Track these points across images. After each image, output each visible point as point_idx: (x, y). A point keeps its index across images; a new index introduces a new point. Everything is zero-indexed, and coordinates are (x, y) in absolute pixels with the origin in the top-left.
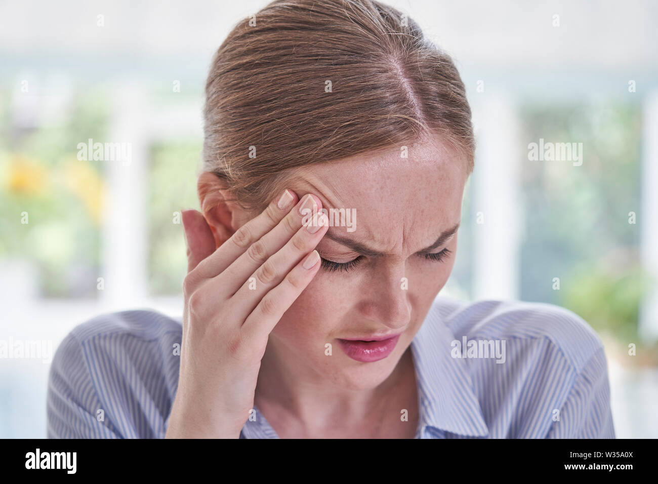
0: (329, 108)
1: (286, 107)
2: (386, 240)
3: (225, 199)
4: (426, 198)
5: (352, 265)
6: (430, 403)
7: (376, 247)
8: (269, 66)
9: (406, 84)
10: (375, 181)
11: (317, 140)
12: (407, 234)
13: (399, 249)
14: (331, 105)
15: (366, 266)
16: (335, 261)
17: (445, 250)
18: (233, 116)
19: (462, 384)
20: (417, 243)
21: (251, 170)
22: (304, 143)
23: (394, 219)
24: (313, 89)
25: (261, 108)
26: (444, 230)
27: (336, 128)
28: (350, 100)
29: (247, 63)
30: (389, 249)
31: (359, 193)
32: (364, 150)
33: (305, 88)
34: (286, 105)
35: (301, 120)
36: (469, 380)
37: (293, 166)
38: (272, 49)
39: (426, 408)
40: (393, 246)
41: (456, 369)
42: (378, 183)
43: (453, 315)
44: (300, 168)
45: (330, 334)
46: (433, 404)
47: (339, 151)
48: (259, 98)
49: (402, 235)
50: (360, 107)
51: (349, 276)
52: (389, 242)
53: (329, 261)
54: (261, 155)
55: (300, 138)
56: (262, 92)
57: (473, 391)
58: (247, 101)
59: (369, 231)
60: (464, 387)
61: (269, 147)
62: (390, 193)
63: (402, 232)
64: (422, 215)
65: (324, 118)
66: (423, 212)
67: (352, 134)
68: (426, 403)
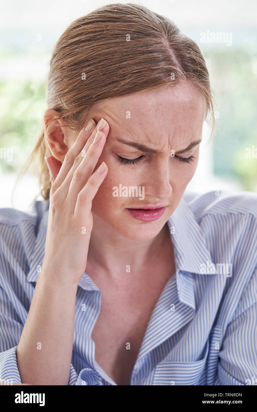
0: (125, 63)
1: (99, 63)
2: (158, 142)
3: (61, 125)
4: (183, 119)
5: (137, 161)
6: (181, 256)
7: (152, 147)
8: (89, 42)
9: (171, 52)
10: (152, 106)
11: (118, 81)
12: (170, 140)
13: (166, 149)
14: (127, 61)
15: (145, 161)
16: (127, 158)
17: (192, 156)
18: (67, 72)
19: (199, 243)
20: (177, 146)
21: (77, 103)
22: (110, 84)
23: (163, 130)
24: (116, 52)
25: (85, 65)
26: (192, 141)
27: (129, 74)
28: (138, 58)
29: (76, 41)
30: (160, 148)
31: (143, 113)
32: (146, 87)
33: (111, 52)
34: (100, 62)
35: (109, 70)
36: (204, 241)
37: (103, 99)
38: (92, 32)
39: (178, 259)
40: (162, 146)
41: (196, 234)
42: (154, 107)
43: (193, 201)
44: (106, 100)
45: (123, 205)
46: (182, 257)
47: (132, 88)
48: (82, 60)
49: (168, 140)
50: (144, 62)
51: (135, 168)
52: (160, 144)
53: (123, 158)
54: (84, 93)
55: (108, 80)
56: (85, 56)
57: (207, 248)
58: (76, 61)
59: (148, 137)
60: (201, 245)
61: (89, 87)
62: (161, 114)
63: (168, 138)
64: (180, 129)
65: (122, 68)
66: (180, 127)
67: (139, 78)
68: (179, 256)
